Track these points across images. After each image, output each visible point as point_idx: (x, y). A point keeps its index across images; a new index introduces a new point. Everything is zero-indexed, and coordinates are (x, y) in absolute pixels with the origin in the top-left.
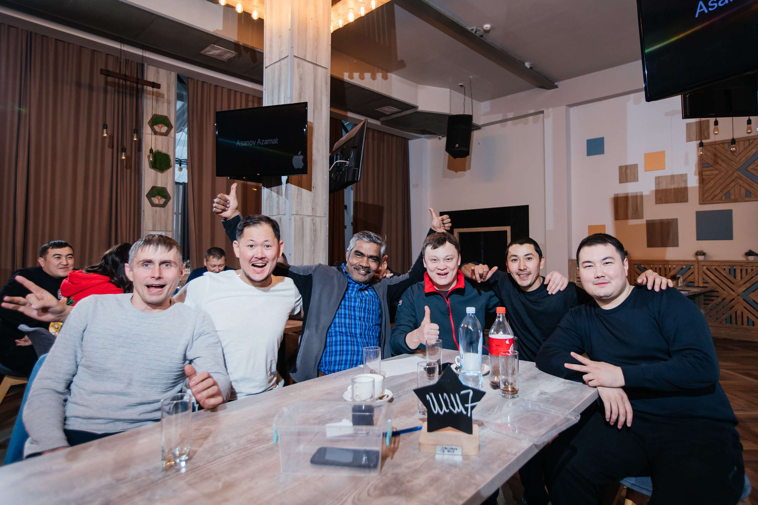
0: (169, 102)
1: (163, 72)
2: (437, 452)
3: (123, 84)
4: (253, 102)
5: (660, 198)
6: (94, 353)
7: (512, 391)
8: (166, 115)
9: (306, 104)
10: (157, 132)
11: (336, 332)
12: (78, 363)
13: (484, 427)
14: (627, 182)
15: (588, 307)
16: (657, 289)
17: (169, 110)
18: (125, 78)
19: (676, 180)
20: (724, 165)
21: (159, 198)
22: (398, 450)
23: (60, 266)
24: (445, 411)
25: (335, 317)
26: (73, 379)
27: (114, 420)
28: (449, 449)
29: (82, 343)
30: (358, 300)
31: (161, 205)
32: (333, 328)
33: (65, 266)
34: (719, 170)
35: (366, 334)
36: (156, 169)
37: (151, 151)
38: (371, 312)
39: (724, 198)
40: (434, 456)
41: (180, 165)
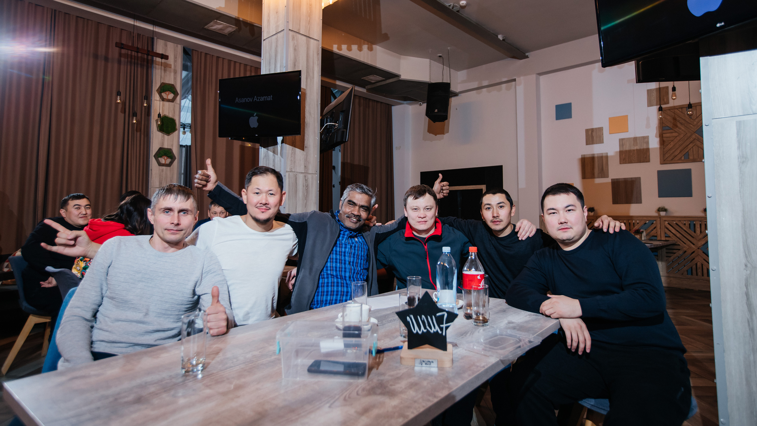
0: (175, 72)
1: (170, 45)
2: (416, 365)
3: (135, 56)
4: (251, 71)
5: (624, 159)
6: (117, 286)
7: (482, 320)
8: (173, 83)
9: (299, 72)
10: (165, 99)
11: (327, 274)
12: (103, 295)
13: (457, 347)
14: (593, 144)
15: (551, 250)
16: (611, 231)
17: (175, 79)
18: (138, 50)
19: (638, 141)
20: (683, 128)
21: (166, 158)
22: (382, 363)
23: (80, 216)
24: (423, 331)
25: (327, 262)
26: (99, 308)
27: (134, 345)
28: (427, 362)
29: (107, 277)
30: (348, 246)
31: (167, 164)
32: (325, 271)
33: (84, 215)
34: (678, 133)
35: (355, 277)
36: (163, 132)
37: (159, 115)
38: (360, 257)
39: (683, 158)
40: (414, 368)
41: (184, 129)
